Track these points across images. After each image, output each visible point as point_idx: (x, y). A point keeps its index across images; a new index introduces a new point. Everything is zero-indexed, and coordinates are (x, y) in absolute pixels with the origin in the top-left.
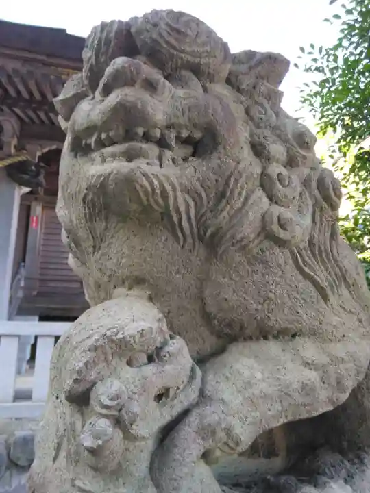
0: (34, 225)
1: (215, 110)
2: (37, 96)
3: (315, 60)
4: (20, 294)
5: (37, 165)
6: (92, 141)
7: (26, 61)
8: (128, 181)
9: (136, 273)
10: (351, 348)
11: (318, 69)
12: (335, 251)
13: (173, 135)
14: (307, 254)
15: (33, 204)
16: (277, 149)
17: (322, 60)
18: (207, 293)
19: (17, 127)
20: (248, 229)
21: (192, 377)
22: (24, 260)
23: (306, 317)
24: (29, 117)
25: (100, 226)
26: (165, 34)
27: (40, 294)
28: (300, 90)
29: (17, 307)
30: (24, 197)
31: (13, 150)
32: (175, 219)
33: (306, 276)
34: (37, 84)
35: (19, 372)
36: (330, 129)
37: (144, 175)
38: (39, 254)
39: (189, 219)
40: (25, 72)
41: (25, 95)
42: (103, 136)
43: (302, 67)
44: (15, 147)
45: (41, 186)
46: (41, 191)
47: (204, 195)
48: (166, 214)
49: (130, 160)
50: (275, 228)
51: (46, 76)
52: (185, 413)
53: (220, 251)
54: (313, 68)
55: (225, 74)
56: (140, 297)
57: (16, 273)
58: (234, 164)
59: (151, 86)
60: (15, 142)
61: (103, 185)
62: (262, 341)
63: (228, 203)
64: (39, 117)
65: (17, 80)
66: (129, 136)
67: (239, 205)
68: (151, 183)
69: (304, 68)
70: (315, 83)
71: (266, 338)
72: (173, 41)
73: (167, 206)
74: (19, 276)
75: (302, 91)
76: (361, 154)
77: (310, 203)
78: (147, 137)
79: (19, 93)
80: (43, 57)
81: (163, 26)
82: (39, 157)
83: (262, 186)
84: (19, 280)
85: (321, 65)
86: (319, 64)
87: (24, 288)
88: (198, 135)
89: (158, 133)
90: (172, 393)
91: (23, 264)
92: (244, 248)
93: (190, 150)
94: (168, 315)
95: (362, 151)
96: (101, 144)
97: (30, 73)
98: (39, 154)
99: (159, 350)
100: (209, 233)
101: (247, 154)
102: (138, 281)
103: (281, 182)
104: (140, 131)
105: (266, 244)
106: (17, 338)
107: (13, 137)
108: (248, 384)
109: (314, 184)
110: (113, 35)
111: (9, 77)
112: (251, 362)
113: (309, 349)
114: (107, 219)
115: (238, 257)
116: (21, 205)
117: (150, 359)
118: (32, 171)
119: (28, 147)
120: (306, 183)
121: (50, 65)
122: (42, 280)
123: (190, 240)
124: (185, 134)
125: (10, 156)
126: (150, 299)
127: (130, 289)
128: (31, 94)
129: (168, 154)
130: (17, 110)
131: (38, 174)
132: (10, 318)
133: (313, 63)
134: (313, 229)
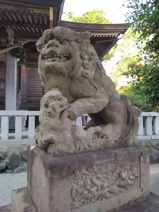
0: (23, 74)
1: (71, 50)
2: (21, 20)
3: (131, 3)
4: (20, 102)
5: (22, 49)
6: (46, 57)
7: (15, 5)
8: (53, 66)
9: (56, 85)
10: (102, 100)
11: (132, 7)
12: (101, 80)
13: (62, 55)
14: (93, 81)
15: (22, 65)
16: (86, 57)
17: (134, 3)
18: (71, 89)
19: (13, 33)
20: (79, 75)
21: (67, 104)
22: (20, 89)
23: (92, 93)
24: (18, 29)
25: (48, 75)
26: (60, 34)
27: (27, 102)
28: (125, 15)
29: (19, 106)
30: (18, 62)
31: (12, 43)
32: (64, 73)
33: (92, 85)
34: (21, 16)
35: (22, 130)
36: (137, 32)
37: (57, 65)
38: (25, 86)
39: (67, 73)
40: (15, 11)
41: (16, 20)
42: (48, 56)
43: (126, 6)
44: (13, 42)
45: (25, 58)
46: (25, 60)
47: (69, 68)
48: (62, 73)
49: (53, 62)
50: (85, 74)
51: (24, 12)
52: (65, 110)
53: (73, 80)
54: (130, 6)
55: (74, 39)
56: (57, 90)
57: (18, 93)
58: (76, 61)
59: (57, 46)
60: (13, 40)
61: (48, 67)
62: (83, 99)
63: (74, 70)
64: (22, 29)
65: (12, 14)
66: (53, 57)
67: (77, 70)
68: (58, 66)
69: (127, 6)
70: (131, 13)
71: (84, 98)
72: (61, 35)
73: (62, 71)
74: (19, 95)
75: (126, 16)
76: (148, 42)
77: (94, 69)
78: (57, 57)
79: (13, 19)
80: (22, 4)
81: (59, 32)
82: (23, 45)
83: (82, 65)
84: (19, 96)
85: (133, 5)
86: (132, 5)
87: (21, 99)
88: (67, 55)
89: (59, 56)
90: (63, 106)
91: (20, 90)
92: (78, 79)
93: (66, 58)
94: (63, 93)
95: (149, 41)
96: (48, 58)
97: (17, 11)
98: (23, 44)
99: (60, 99)
100: (71, 76)
101: (79, 58)
102: (57, 87)
103: (87, 64)
104: (55, 56)
105: (83, 78)
106: (21, 117)
107: (12, 38)
108: (78, 105)
109: (96, 64)
110: (49, 34)
111: (9, 13)
112: (80, 102)
113: (92, 100)
114: (50, 73)
115: (77, 81)
116: (18, 66)
117: (59, 100)
118: (21, 52)
119: (18, 41)
120: (94, 64)
121: (25, 7)
122: (27, 96)
123: (67, 78)
124: (65, 55)
125: (11, 46)
126: (60, 90)
127: (55, 88)
128: (18, 19)
129: (61, 60)
130: (13, 27)
131: (23, 53)
132: (17, 110)
133: (130, 4)
134: (95, 75)
